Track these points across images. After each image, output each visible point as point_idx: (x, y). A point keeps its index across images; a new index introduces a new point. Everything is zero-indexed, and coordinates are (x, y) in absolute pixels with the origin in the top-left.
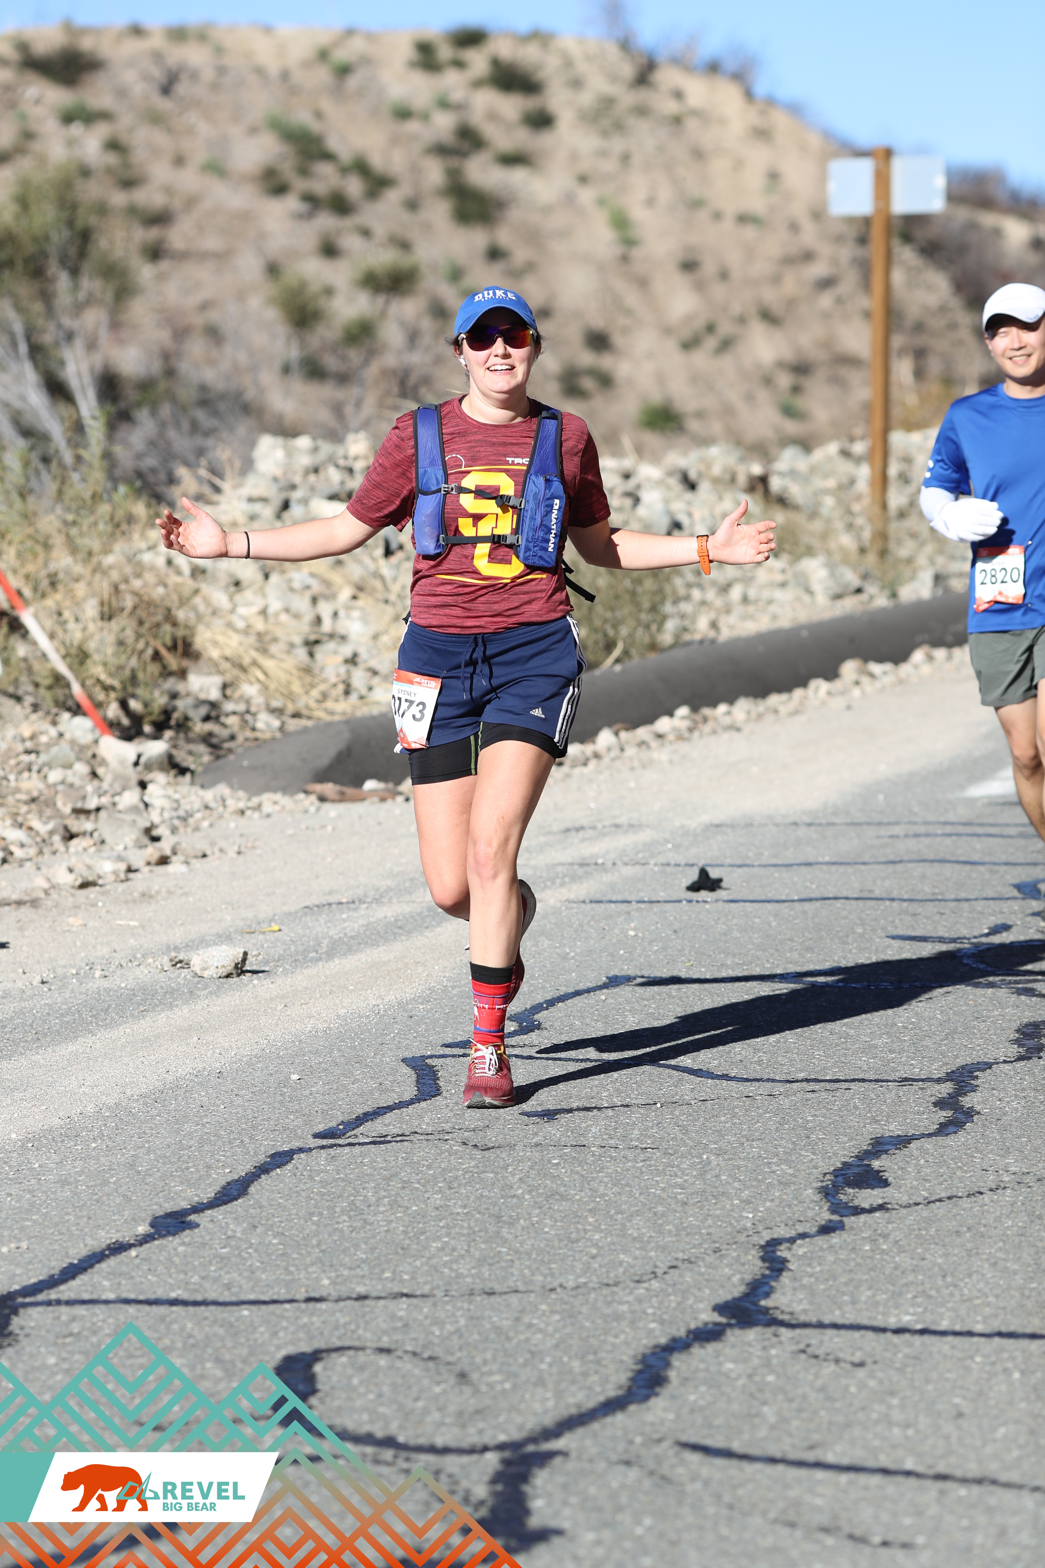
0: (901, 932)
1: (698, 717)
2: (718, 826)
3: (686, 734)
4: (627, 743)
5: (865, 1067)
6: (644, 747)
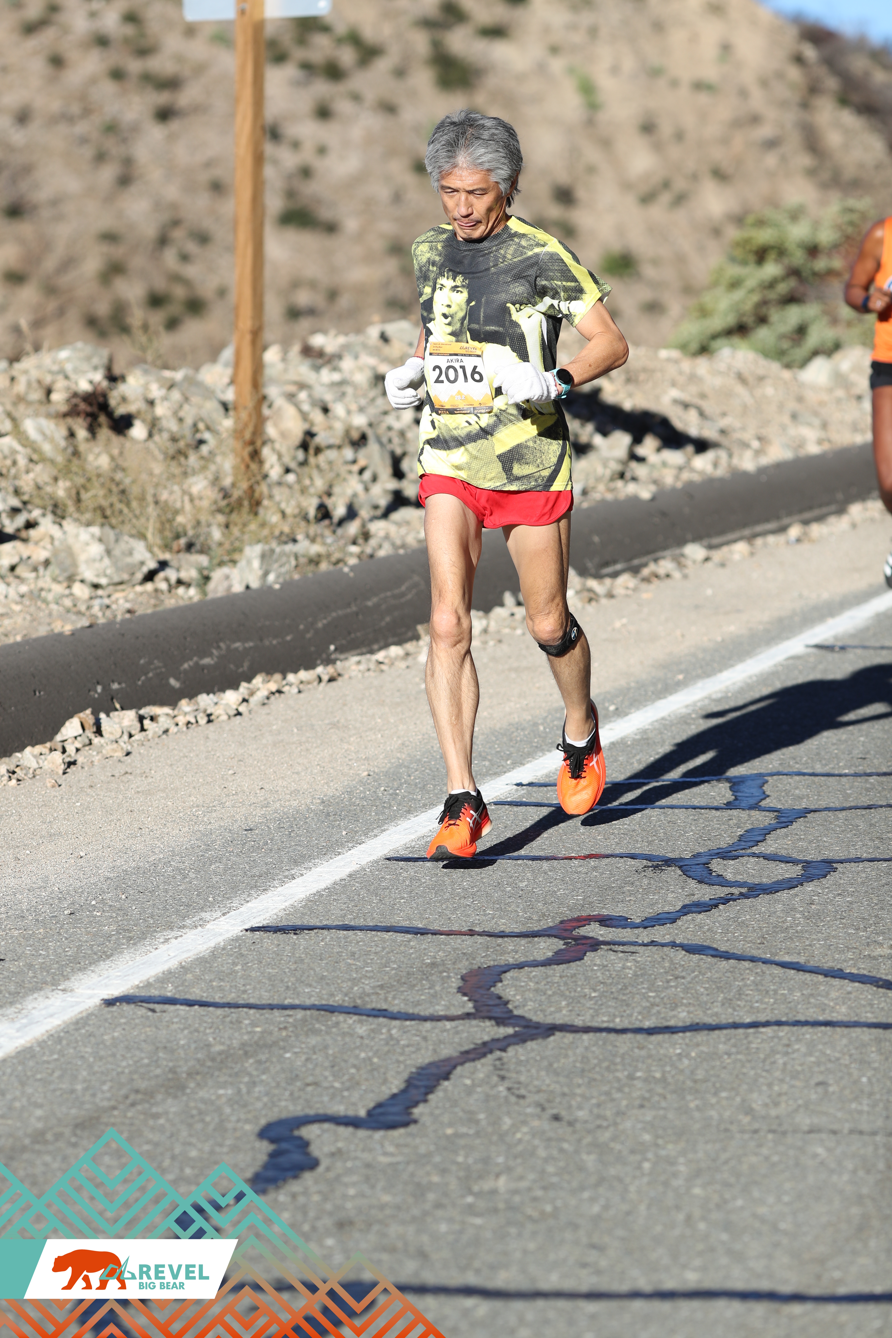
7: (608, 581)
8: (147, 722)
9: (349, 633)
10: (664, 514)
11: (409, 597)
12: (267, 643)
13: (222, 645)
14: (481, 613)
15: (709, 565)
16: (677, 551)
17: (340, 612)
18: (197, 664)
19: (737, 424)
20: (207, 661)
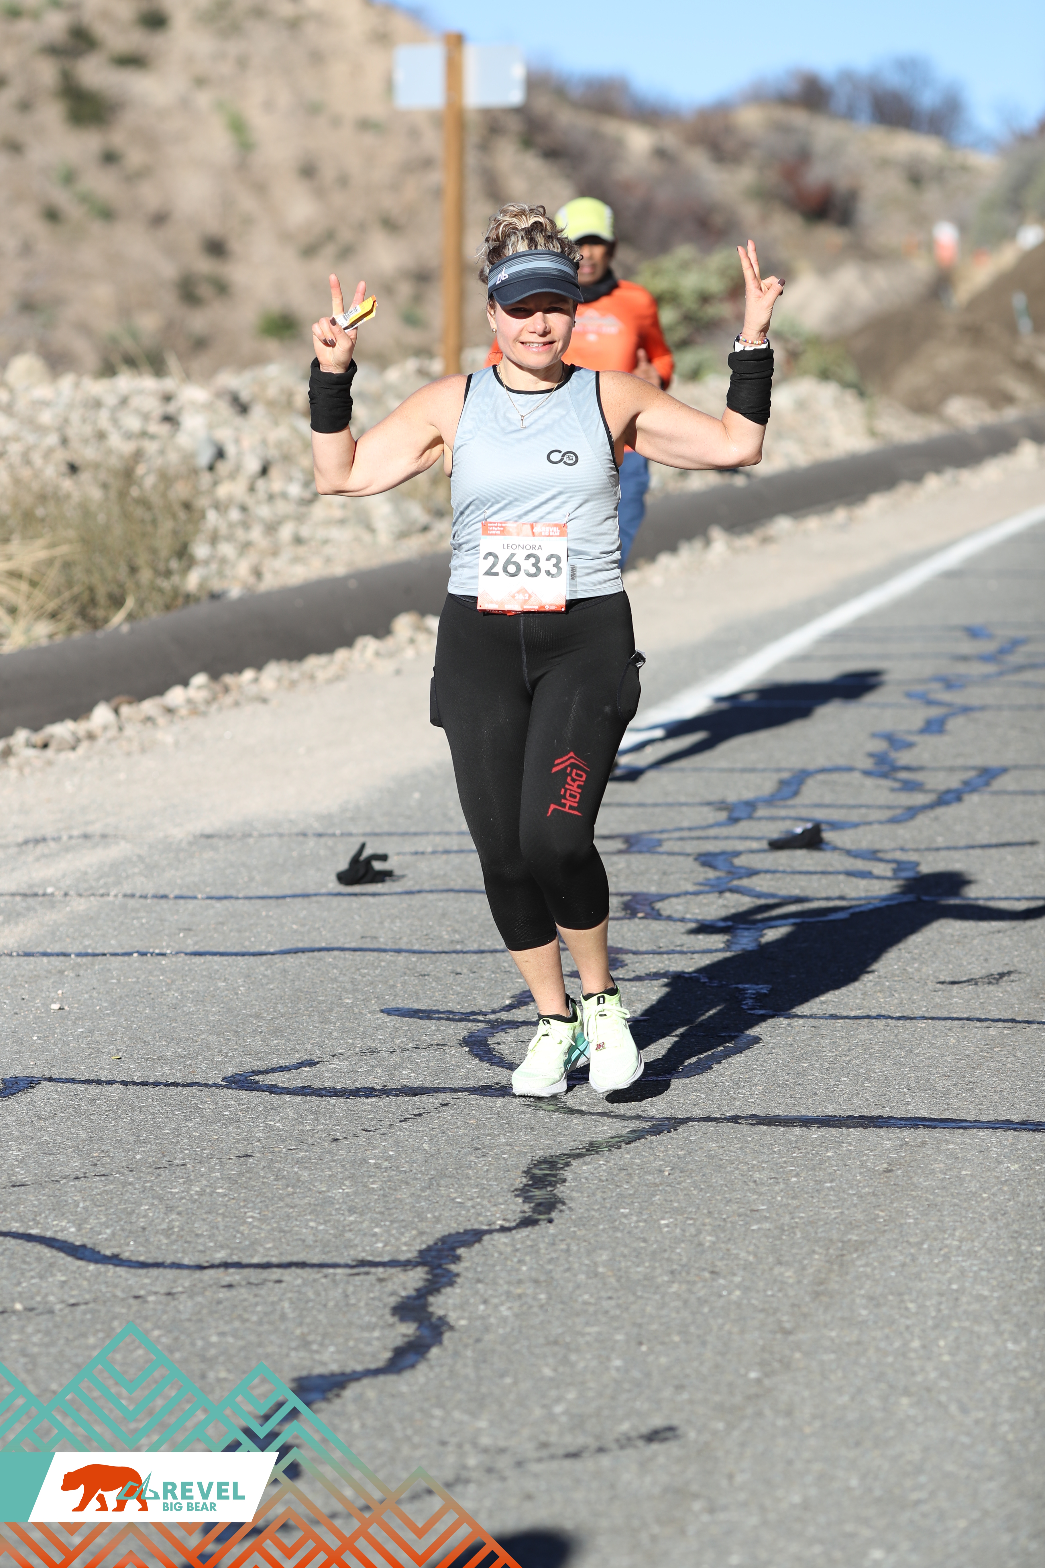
0: (400, 1004)
1: (217, 687)
2: (209, 837)
3: (202, 708)
4: (129, 719)
5: (310, 1240)
6: (149, 725)
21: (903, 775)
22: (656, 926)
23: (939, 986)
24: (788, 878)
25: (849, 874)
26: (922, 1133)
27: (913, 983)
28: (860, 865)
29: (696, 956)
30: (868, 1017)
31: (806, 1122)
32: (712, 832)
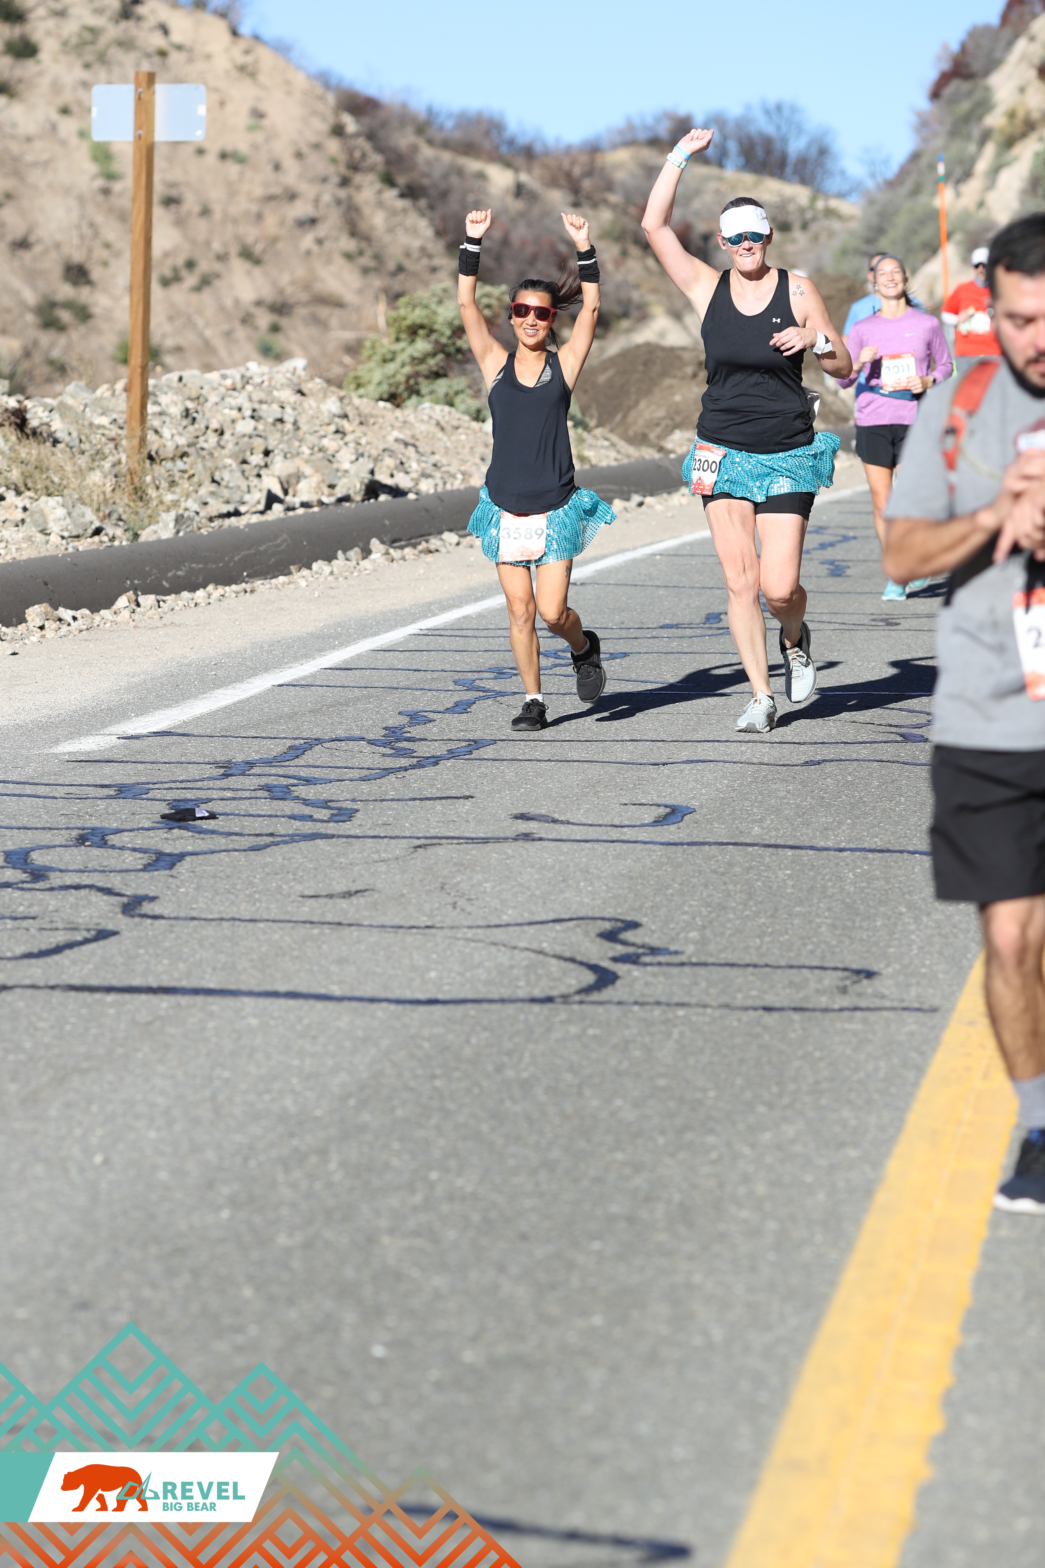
7: (399, 551)
8: (161, 603)
9: (253, 566)
10: (427, 510)
11: (283, 547)
12: (209, 566)
13: (186, 564)
14: (326, 562)
15: (461, 546)
16: (439, 537)
17: (246, 552)
18: (175, 574)
19: (444, 461)
20: (180, 573)
21: (405, 744)
22: (95, 851)
23: (300, 899)
24: (237, 819)
25: (293, 817)
26: (199, 999)
27: (279, 896)
28: (307, 810)
29: (112, 874)
30: (222, 919)
31: (109, 990)
32: (200, 784)
